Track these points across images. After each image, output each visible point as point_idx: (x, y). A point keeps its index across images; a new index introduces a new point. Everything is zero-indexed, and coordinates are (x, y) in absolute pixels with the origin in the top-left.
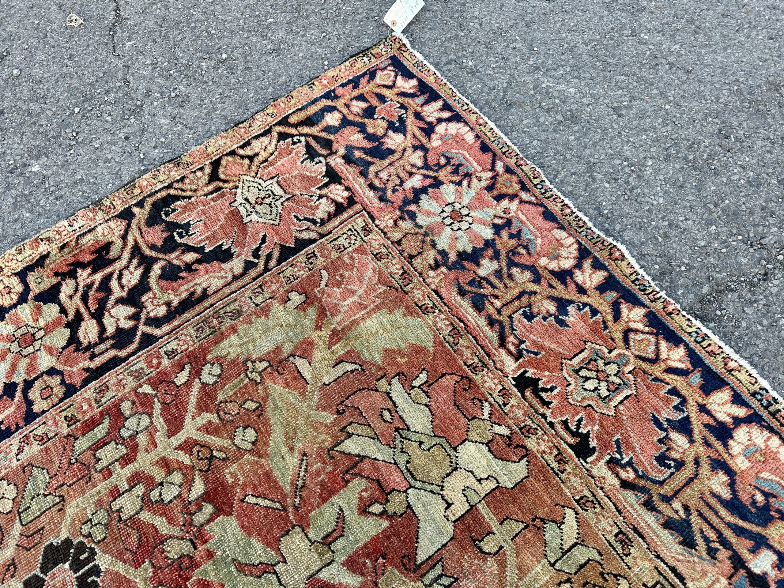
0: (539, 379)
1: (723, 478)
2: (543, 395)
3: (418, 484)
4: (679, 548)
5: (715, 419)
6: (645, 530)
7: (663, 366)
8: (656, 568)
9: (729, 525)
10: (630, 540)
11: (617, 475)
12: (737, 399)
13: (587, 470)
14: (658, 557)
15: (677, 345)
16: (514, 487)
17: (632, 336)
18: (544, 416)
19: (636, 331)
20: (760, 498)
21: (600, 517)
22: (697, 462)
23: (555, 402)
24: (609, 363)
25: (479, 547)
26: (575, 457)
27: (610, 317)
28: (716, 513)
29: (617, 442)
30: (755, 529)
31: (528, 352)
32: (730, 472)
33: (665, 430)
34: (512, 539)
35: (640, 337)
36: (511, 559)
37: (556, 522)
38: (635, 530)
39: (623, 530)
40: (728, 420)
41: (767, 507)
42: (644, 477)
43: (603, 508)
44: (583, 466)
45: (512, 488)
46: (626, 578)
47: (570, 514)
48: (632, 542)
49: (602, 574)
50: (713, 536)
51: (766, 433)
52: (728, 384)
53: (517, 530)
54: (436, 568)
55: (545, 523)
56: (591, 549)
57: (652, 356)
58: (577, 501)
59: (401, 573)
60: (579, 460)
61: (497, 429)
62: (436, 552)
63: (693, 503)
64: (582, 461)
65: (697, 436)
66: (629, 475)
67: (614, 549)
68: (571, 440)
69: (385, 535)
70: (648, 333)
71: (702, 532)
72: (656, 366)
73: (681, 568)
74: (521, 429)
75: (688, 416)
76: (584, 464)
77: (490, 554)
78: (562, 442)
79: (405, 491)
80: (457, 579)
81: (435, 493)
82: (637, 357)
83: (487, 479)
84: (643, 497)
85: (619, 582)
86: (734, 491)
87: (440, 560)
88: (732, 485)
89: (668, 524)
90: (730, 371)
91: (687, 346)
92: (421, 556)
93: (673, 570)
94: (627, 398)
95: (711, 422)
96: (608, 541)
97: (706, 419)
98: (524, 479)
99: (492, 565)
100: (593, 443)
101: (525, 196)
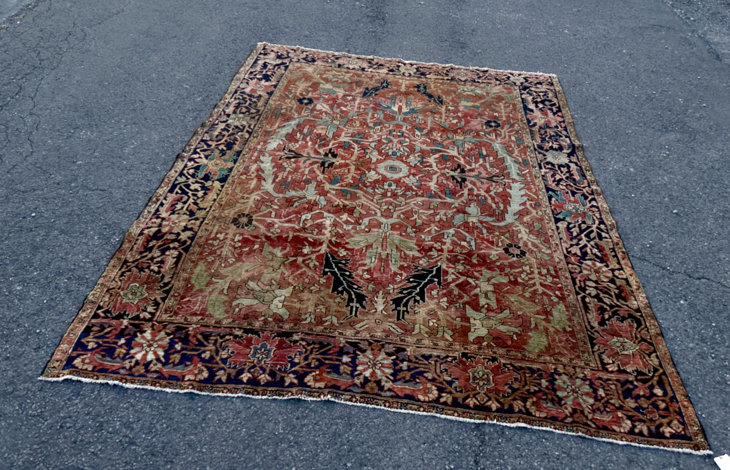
1: (429, 378)
2: (487, 360)
3: (485, 317)
4: (424, 353)
6: (434, 350)
7: (471, 396)
8: (424, 345)
9: (418, 368)
11: (451, 357)
12: (445, 403)
13: (459, 351)
14: (426, 347)
15: (474, 406)
17: (487, 398)
18: (481, 355)
19: (488, 401)
20: (418, 381)
21: (445, 345)
22: (439, 376)
23: (483, 361)
24: (484, 384)
25: (460, 317)
27: (499, 398)
28: (424, 368)
29: (460, 365)
30: (413, 372)
32: (430, 380)
35: (485, 400)
37: (452, 335)
38: (435, 348)
39: (438, 346)
40: (442, 395)
41: (414, 380)
42: (446, 362)
43: (446, 347)
45: (467, 334)
46: (427, 337)
47: (451, 339)
48: (434, 345)
49: (433, 334)
51: (431, 399)
53: (457, 326)
54: (462, 307)
55: (454, 333)
56: (440, 337)
57: (477, 396)
58: (452, 343)
59: (467, 301)
61: (486, 343)
62: (466, 310)
63: (430, 366)
64: (462, 352)
65: (445, 383)
66: (449, 359)
67: (435, 341)
68: (469, 355)
69: (478, 304)
70: (485, 403)
73: (419, 349)
74: (481, 348)
75: (452, 387)
78: (470, 353)
79: (485, 314)
80: (456, 309)
81: (480, 319)
82: (479, 393)
83: (474, 331)
84: (441, 357)
85: (428, 335)
86: (425, 377)
87: (463, 309)
91: (472, 409)
93: (420, 347)
96: (438, 341)
97: (448, 390)
98: (468, 338)
99: (454, 317)
100: (464, 359)
101: (570, 420)
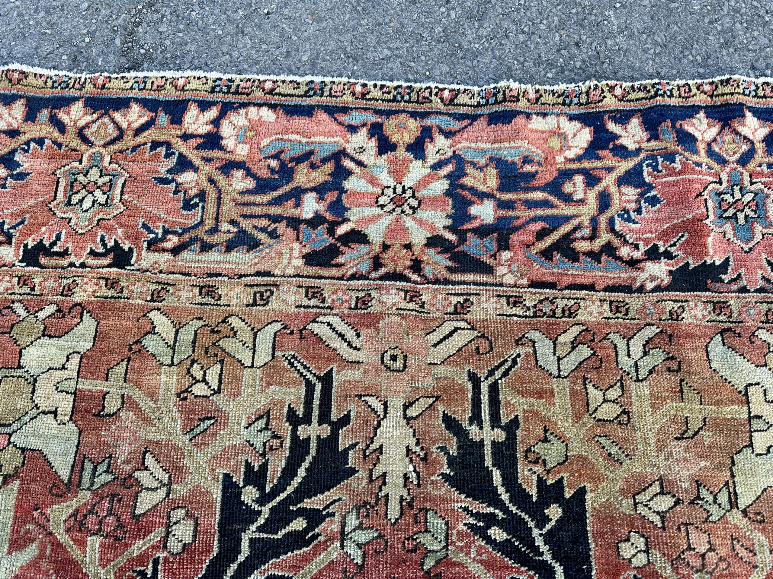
0: (41, 240)
1: (239, 174)
2: (56, 249)
3: (14, 427)
4: (251, 255)
5: (200, 136)
6: (217, 268)
7: (130, 133)
8: (246, 285)
9: (269, 204)
10: (212, 286)
11: (164, 250)
12: (204, 106)
13: (138, 270)
14: (241, 276)
15: (128, 107)
16: (94, 343)
17: (87, 132)
18: (72, 265)
19: (87, 126)
20: (274, 163)
21: (178, 293)
22: (211, 181)
23: (70, 245)
24: (88, 172)
25: (106, 414)
26: (120, 270)
27: (56, 134)
28: (254, 204)
29: (144, 226)
30: (287, 188)
31: (14, 227)
32: (239, 165)
33: (173, 180)
34: (125, 381)
36: (137, 395)
37: (149, 333)
38: (210, 275)
39: (201, 284)
40: (210, 127)
41: (283, 165)
42: (185, 231)
43: (174, 285)
44: (133, 270)
45: (93, 345)
46: (232, 315)
47: (155, 316)
48: (215, 286)
49: (213, 331)
50: (264, 223)
51: (242, 111)
52: (190, 100)
53: (123, 371)
54: (85, 466)
55: (141, 342)
56: (191, 323)
57: (116, 133)
58: (152, 300)
59: (59, 503)
60: (125, 269)
61: (42, 315)
62: (76, 456)
63: (234, 214)
64: (128, 268)
65: (197, 162)
66: (173, 241)
67: (207, 304)
68: (107, 261)
69: (23, 492)
70: (98, 119)
71: (256, 228)
72: (126, 138)
73: (262, 267)
74: (62, 294)
75: (179, 153)
76: (132, 268)
77: (119, 410)
78: (101, 270)
79: (9, 443)
80: (110, 456)
81: (35, 417)
82: (105, 146)
83: (67, 361)
84: (197, 246)
85: (230, 322)
86: (254, 176)
87: (85, 458)
88: (249, 173)
89: (230, 247)
90: (183, 89)
91: (136, 100)
92: (64, 473)
93: (258, 274)
94: (123, 185)
95: (199, 141)
96: (198, 304)
97: (193, 142)
98: (97, 328)
99: (127, 416)
100: (126, 246)
